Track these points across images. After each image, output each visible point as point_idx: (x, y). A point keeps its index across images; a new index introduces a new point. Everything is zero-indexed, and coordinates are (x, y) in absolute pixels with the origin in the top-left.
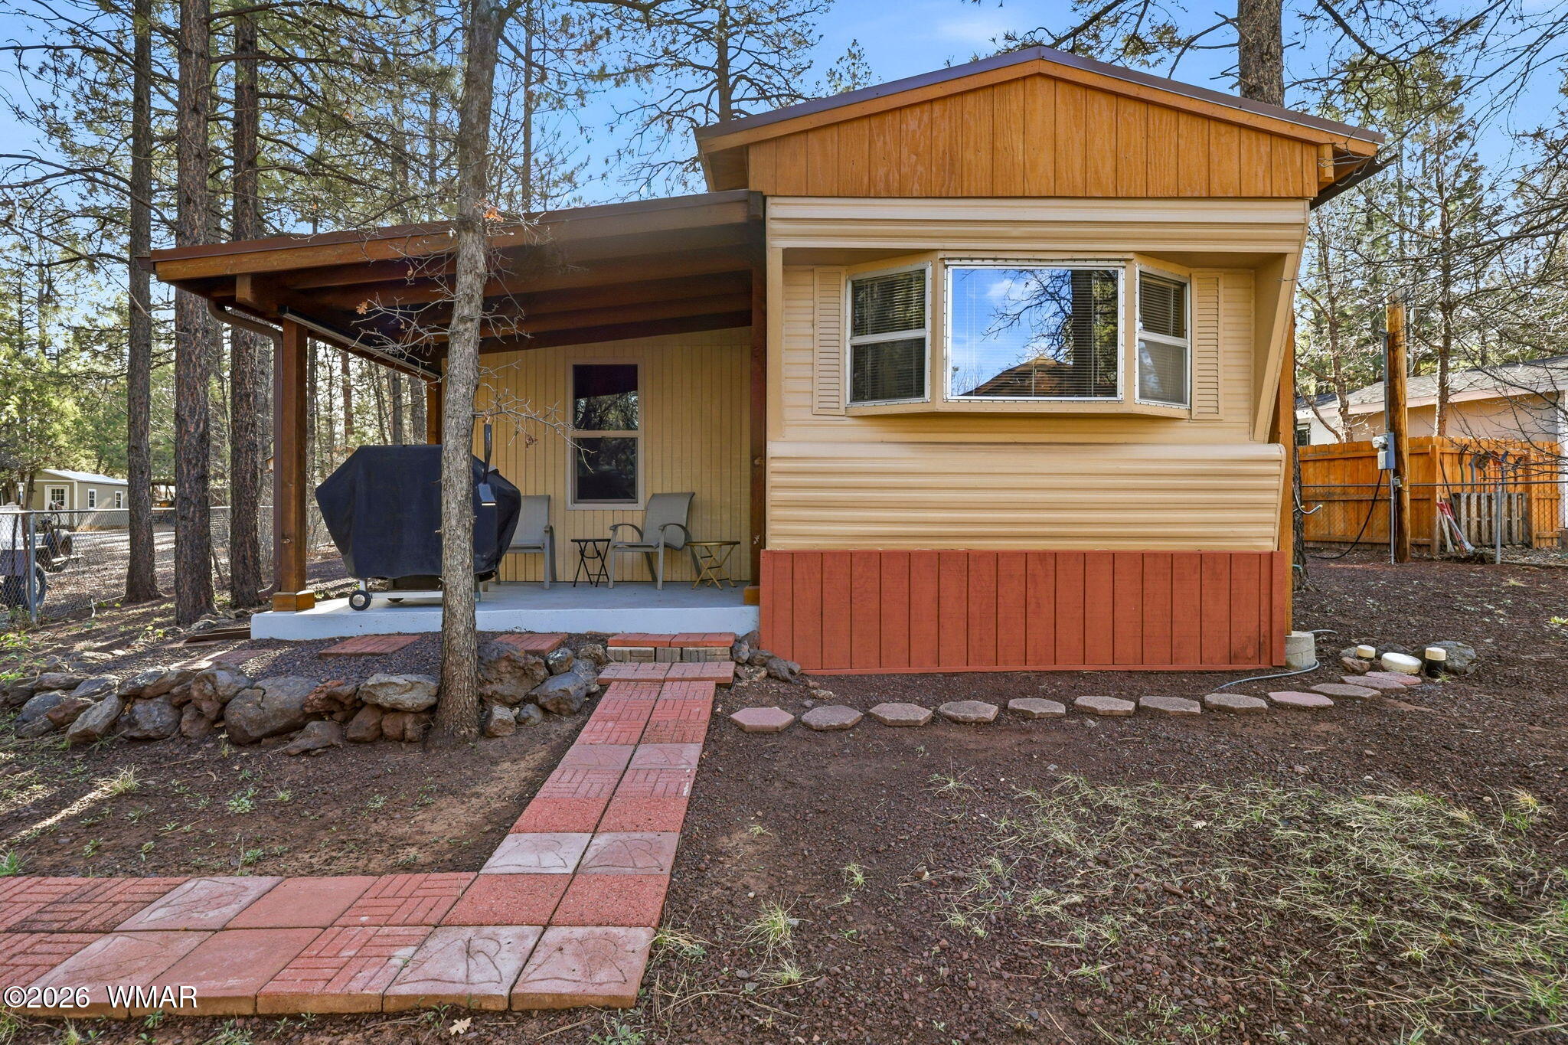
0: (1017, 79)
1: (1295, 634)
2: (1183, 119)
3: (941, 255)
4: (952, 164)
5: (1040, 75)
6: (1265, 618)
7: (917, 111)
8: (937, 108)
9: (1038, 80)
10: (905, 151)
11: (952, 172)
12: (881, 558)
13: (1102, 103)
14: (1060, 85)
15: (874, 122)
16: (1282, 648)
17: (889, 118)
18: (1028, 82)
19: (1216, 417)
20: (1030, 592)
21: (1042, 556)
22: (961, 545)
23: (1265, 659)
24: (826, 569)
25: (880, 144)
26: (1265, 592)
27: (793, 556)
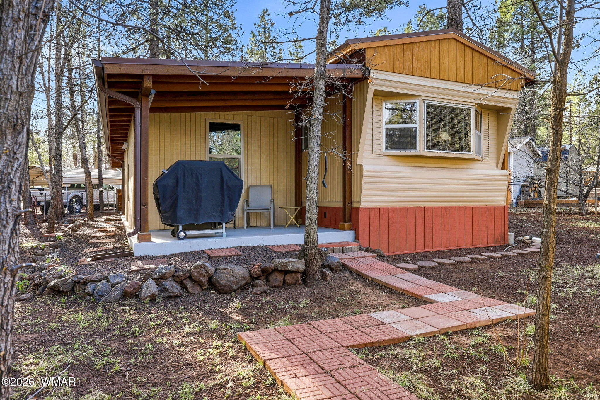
0: (446, 39)
1: (509, 233)
2: (489, 60)
3: (422, 98)
4: (428, 66)
5: (453, 38)
6: (503, 228)
7: (418, 44)
8: (424, 44)
9: (452, 40)
10: (414, 58)
11: (428, 69)
12: (398, 210)
13: (468, 51)
14: (458, 43)
15: (405, 46)
16: (508, 238)
17: (409, 45)
18: (449, 40)
19: (488, 160)
20: (442, 221)
21: (446, 208)
22: (422, 205)
23: (503, 242)
24: (381, 215)
25: (407, 55)
26: (503, 219)
27: (370, 210)
